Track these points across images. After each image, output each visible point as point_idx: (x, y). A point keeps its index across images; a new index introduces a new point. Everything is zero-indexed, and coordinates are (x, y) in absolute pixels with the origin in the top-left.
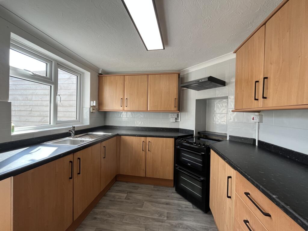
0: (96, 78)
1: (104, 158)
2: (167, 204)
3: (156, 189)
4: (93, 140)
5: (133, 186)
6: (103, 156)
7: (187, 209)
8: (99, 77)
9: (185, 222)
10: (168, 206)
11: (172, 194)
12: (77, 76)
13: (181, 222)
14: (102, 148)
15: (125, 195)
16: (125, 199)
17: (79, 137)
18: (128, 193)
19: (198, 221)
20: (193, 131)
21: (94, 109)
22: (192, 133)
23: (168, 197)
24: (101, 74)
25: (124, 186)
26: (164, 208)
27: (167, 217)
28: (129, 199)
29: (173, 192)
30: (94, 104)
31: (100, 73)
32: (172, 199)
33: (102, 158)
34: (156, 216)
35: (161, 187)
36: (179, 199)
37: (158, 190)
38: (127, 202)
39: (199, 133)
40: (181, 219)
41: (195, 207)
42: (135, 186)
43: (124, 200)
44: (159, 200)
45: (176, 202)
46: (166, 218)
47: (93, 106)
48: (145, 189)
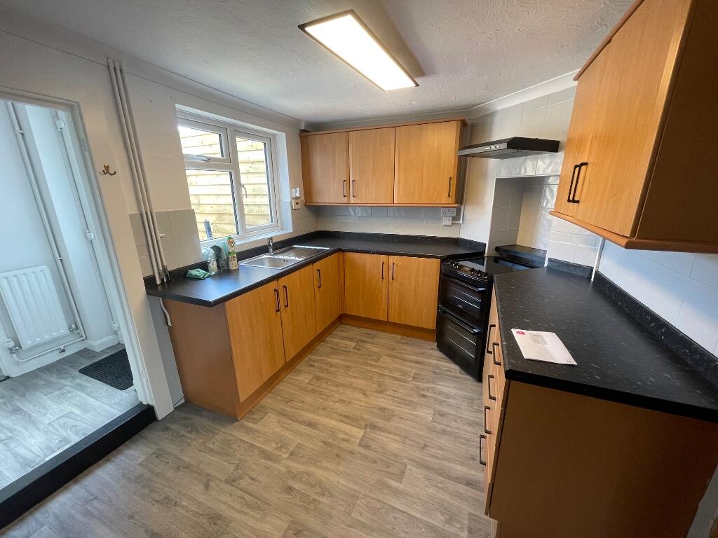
0: (297, 140)
1: (320, 287)
2: (418, 362)
3: (404, 341)
4: (301, 259)
5: (367, 334)
6: (317, 284)
7: (449, 373)
8: (301, 136)
9: (439, 387)
10: (419, 366)
11: (431, 351)
12: (265, 144)
13: (433, 386)
14: (315, 272)
15: (354, 344)
16: (354, 349)
17: (280, 253)
18: (358, 341)
19: (461, 390)
20: (485, 244)
21: (297, 203)
22: (482, 250)
23: (422, 354)
24: (304, 131)
25: (353, 331)
26: (412, 367)
27: (414, 378)
28: (359, 349)
29: (432, 349)
30: (298, 195)
31: (303, 128)
32: (428, 358)
33: (316, 288)
34: (397, 375)
35: (414, 340)
36: (440, 359)
37: (407, 343)
38: (356, 353)
39: (497, 249)
40: (433, 383)
41: (463, 372)
42: (370, 334)
43: (352, 350)
44: (406, 356)
45: (434, 362)
46: (411, 379)
47: (297, 198)
48: (386, 339)
